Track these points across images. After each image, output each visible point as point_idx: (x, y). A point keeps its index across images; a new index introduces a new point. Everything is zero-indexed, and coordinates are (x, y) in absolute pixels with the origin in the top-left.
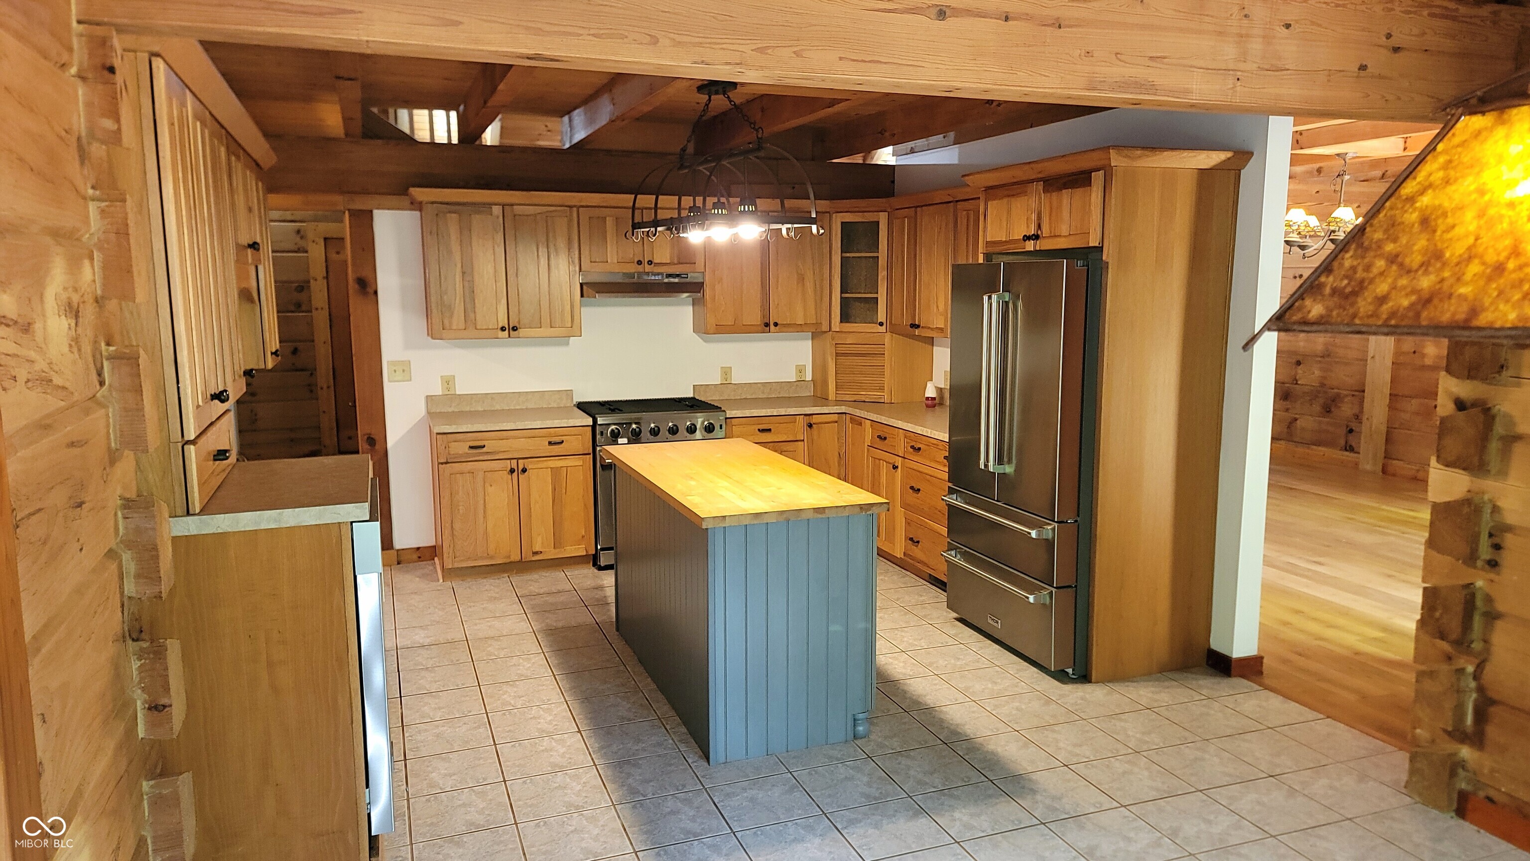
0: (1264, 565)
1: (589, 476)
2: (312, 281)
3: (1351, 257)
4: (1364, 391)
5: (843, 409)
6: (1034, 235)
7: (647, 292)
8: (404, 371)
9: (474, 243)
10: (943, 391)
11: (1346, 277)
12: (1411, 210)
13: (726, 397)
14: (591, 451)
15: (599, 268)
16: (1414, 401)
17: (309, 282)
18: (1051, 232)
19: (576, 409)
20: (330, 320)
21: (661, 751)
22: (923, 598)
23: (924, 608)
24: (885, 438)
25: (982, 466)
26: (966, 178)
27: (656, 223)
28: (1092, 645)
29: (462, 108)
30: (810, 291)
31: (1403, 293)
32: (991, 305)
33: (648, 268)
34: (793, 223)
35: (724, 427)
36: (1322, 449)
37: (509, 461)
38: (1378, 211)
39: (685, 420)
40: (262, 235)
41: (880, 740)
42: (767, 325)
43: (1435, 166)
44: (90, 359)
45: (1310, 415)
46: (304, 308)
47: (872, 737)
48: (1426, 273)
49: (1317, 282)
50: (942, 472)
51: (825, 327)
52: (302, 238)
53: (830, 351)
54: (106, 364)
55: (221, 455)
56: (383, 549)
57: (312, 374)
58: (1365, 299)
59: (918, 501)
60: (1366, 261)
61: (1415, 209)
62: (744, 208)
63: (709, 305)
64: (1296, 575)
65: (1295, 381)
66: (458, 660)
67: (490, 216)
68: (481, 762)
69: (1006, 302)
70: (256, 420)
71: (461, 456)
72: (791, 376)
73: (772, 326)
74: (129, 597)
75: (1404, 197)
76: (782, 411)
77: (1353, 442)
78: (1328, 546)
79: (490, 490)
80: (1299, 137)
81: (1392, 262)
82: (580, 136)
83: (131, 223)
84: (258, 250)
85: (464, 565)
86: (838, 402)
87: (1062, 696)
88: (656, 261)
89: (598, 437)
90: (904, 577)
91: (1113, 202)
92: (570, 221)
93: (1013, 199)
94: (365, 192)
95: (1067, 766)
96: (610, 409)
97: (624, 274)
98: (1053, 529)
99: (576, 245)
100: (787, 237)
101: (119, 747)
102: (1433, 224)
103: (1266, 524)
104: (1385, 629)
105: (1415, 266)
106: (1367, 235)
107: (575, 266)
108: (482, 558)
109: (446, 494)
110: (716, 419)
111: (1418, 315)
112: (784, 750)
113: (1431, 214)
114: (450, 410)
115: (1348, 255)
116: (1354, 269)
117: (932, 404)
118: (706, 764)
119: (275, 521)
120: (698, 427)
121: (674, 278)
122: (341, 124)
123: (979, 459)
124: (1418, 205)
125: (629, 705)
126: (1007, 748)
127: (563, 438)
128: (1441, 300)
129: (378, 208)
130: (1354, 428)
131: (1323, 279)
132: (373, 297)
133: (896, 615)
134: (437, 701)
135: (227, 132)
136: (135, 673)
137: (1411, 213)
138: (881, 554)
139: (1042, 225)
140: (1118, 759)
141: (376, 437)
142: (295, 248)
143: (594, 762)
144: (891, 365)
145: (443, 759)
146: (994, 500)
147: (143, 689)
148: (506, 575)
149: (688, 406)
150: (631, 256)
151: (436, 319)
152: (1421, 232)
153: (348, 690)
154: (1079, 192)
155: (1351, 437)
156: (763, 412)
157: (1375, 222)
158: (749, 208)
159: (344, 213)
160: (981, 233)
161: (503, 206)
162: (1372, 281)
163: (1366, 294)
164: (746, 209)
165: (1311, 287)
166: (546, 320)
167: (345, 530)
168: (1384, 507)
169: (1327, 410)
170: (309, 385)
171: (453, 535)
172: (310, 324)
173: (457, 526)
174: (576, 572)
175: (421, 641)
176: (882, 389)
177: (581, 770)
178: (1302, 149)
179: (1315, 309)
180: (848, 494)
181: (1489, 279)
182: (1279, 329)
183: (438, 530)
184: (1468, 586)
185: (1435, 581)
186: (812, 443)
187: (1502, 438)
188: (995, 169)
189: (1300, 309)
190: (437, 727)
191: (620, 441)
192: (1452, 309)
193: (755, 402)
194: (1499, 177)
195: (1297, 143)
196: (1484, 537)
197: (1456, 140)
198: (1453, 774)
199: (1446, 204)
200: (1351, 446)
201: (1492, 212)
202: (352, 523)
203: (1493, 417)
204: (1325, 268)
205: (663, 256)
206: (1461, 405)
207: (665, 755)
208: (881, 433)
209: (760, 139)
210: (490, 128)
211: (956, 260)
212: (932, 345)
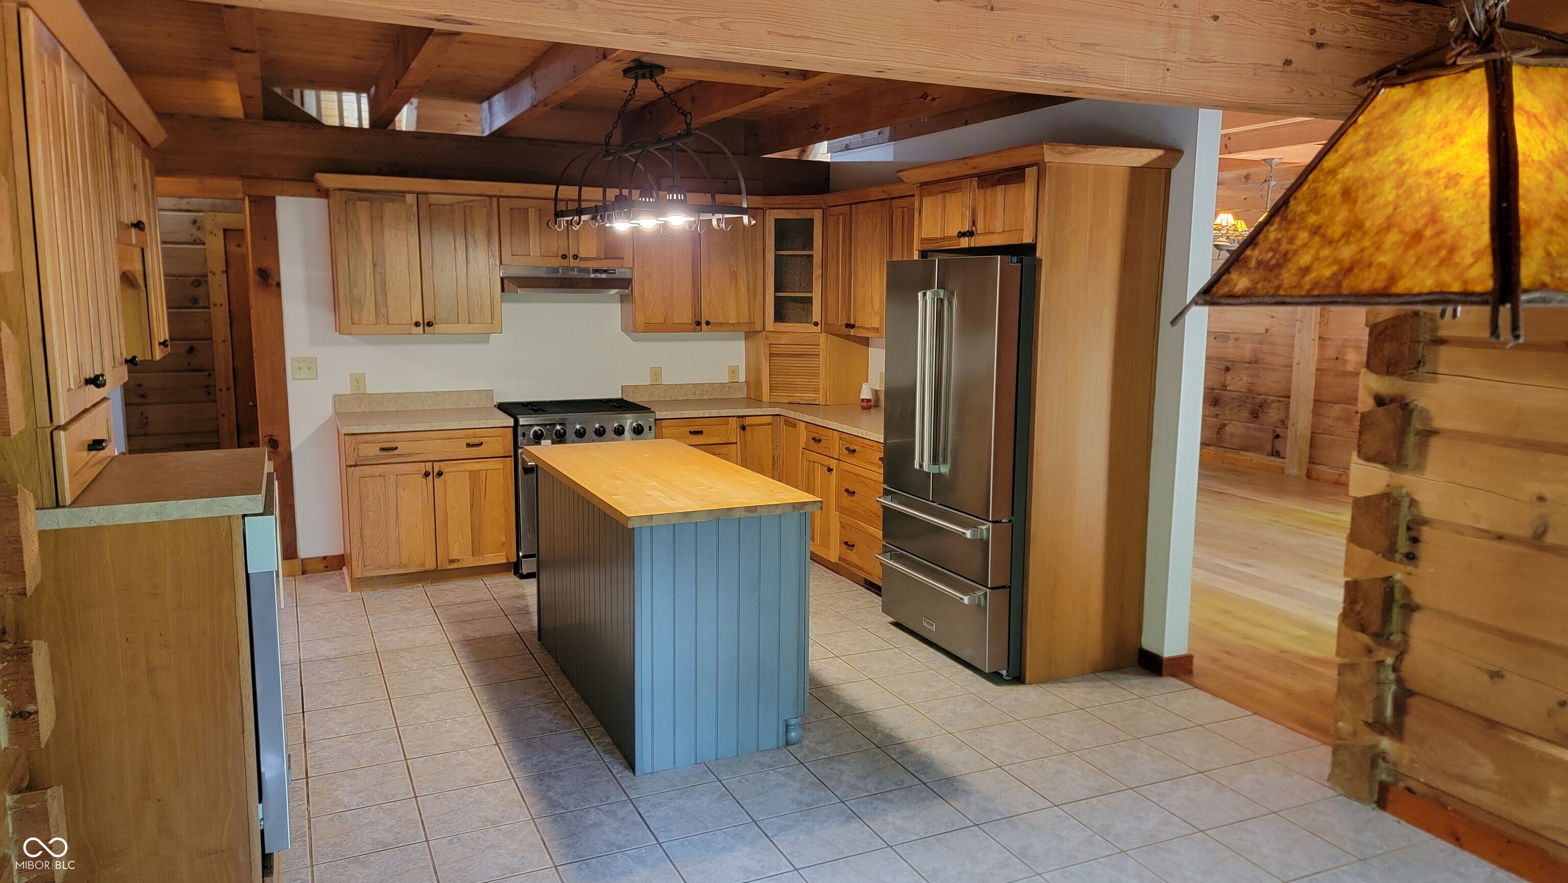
0: (1193, 567)
1: (510, 481)
2: (210, 276)
3: (1276, 230)
4: (1289, 397)
5: (777, 411)
6: (968, 231)
7: (572, 287)
8: (309, 368)
9: (386, 233)
10: (878, 393)
11: (1271, 249)
12: (1332, 182)
13: (656, 399)
14: (512, 453)
15: (519, 261)
16: (1337, 407)
17: (207, 276)
18: (985, 230)
19: (496, 410)
20: (230, 317)
21: (584, 763)
22: (858, 603)
23: (859, 612)
24: (820, 441)
25: (917, 466)
26: (901, 173)
27: (580, 212)
28: (1026, 646)
29: (373, 88)
30: (743, 289)
31: (1325, 263)
32: (926, 302)
33: (573, 263)
34: (724, 213)
35: (653, 428)
36: (1250, 454)
37: (423, 464)
38: (1302, 185)
39: (612, 421)
40: (149, 217)
41: (812, 746)
42: (698, 324)
43: (1356, 138)
45: (1239, 421)
46: (201, 304)
47: (806, 742)
48: (1347, 243)
49: (1243, 256)
50: (878, 474)
51: (758, 327)
52: (199, 228)
53: (763, 352)
55: (96, 445)
57: (209, 375)
58: (1289, 271)
59: (854, 504)
60: (1290, 233)
61: (1337, 181)
62: (673, 197)
63: (638, 302)
64: (1225, 576)
65: (1224, 387)
66: (366, 673)
67: (404, 205)
68: (391, 778)
69: (941, 299)
70: (147, 424)
71: (372, 458)
72: (723, 378)
73: (704, 325)
75: (1327, 170)
76: (714, 413)
77: (1278, 446)
78: (1256, 548)
79: (402, 493)
80: (1227, 142)
81: (1315, 233)
82: (500, 121)
84: (142, 229)
85: (375, 574)
86: (772, 404)
87: (996, 698)
88: (582, 255)
89: (520, 438)
90: (838, 582)
91: (1046, 198)
92: (490, 211)
93: (948, 195)
94: (266, 177)
95: (1000, 767)
96: (533, 410)
97: (547, 268)
98: (988, 529)
99: (497, 237)
100: (718, 228)
102: (1354, 195)
103: (1196, 527)
104: (1308, 627)
105: (1337, 236)
106: (1290, 208)
107: (495, 260)
108: (394, 566)
109: (355, 499)
110: (645, 420)
111: (1339, 285)
112: (714, 758)
113: (1352, 185)
114: (360, 410)
115: (1273, 228)
116: (1278, 241)
117: (868, 406)
118: (631, 775)
119: (157, 514)
120: (627, 428)
121: (601, 273)
122: (240, 104)
123: (914, 459)
124: (1339, 177)
125: (551, 716)
126: (941, 751)
127: (482, 440)
128: (1361, 269)
129: (281, 195)
130: (1280, 434)
131: (1248, 252)
132: (276, 289)
133: (830, 620)
134: (343, 715)
135: (108, 100)
137: (1333, 185)
138: (815, 558)
139: (976, 221)
140: (1051, 760)
141: (279, 439)
142: (191, 239)
143: (512, 775)
144: (826, 366)
145: (350, 776)
146: (930, 501)
148: (421, 584)
149: (616, 407)
150: (555, 250)
151: (344, 313)
152: (1343, 203)
153: (239, 697)
154: (1012, 189)
155: (1277, 442)
156: (694, 414)
157: (1299, 194)
158: (677, 197)
159: (244, 199)
160: (916, 230)
161: (417, 194)
162: (1295, 253)
163: (1290, 266)
164: (675, 198)
165: (1238, 260)
166: (463, 315)
167: (237, 525)
168: (1309, 510)
169: (1255, 416)
170: (207, 387)
171: (362, 543)
172: (208, 320)
173: (367, 532)
174: (496, 581)
175: (327, 654)
176: (816, 390)
177: (498, 784)
178: (1230, 153)
179: (1240, 282)
180: (781, 492)
181: (1408, 247)
182: (1206, 303)
183: (347, 536)
184: (1387, 579)
185: (1356, 575)
186: (745, 444)
187: (1419, 433)
188: (930, 165)
189: (1226, 283)
190: (343, 742)
191: (543, 442)
192: (1372, 277)
193: (687, 403)
194: (1417, 147)
195: (1226, 147)
196: (1402, 530)
197: (1377, 112)
198: (1374, 765)
199: (1367, 175)
200: (1277, 451)
201: (1410, 181)
202: (244, 516)
203: (1411, 412)
204: (1251, 241)
205: (588, 248)
206: (1380, 401)
207: (588, 767)
208: (815, 435)
209: (688, 125)
210: (405, 109)
211: (891, 256)
212: (868, 346)
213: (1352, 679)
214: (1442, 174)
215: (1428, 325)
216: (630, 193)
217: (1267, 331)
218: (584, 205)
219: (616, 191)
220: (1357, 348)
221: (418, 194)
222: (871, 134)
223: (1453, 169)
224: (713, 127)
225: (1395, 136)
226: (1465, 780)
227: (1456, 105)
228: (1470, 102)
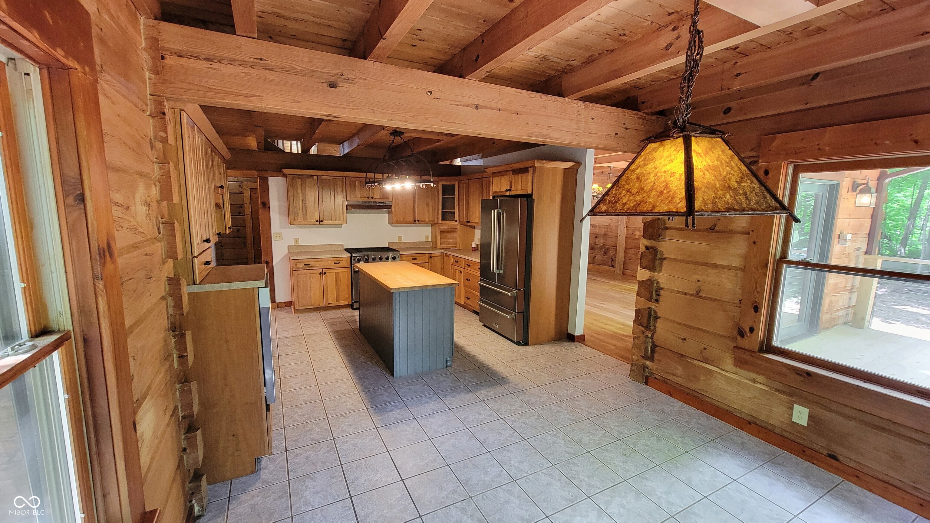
0: (585, 305)
1: (349, 276)
3: (615, 190)
4: (617, 247)
5: (442, 251)
6: (509, 189)
7: (371, 208)
8: (280, 236)
9: (307, 191)
10: (478, 245)
11: (613, 197)
12: (633, 174)
13: (400, 247)
14: (350, 266)
15: (353, 199)
16: (632, 250)
17: (244, 205)
18: (515, 189)
19: (344, 251)
20: (252, 218)
21: (376, 373)
22: (471, 318)
23: (472, 322)
24: (458, 262)
25: (492, 271)
26: (486, 169)
27: (374, 182)
28: (529, 332)
29: (302, 140)
30: (431, 209)
31: (631, 202)
32: (495, 214)
33: (371, 200)
34: (424, 182)
35: (399, 257)
36: (604, 266)
37: (319, 270)
38: (623, 175)
39: (385, 255)
40: (225, 184)
41: (455, 367)
42: (415, 221)
43: (641, 160)
44: (155, 223)
45: (600, 255)
46: (242, 214)
47: (453, 366)
48: (639, 195)
49: (604, 199)
50: (478, 273)
51: (436, 222)
52: (241, 188)
53: (438, 231)
54: (161, 225)
55: (207, 263)
56: (271, 302)
57: (245, 239)
58: (619, 204)
59: (469, 284)
60: (620, 191)
61: (635, 174)
62: (407, 177)
63: (394, 214)
64: (596, 308)
65: (595, 243)
66: (300, 342)
67: (313, 180)
68: (309, 378)
69: (500, 213)
71: (301, 268)
72: (424, 240)
73: (417, 221)
74: (171, 315)
75: (631, 170)
76: (421, 252)
79: (312, 280)
80: (595, 160)
81: (628, 192)
82: (346, 151)
83: (171, 173)
84: (223, 188)
85: (302, 308)
86: (441, 249)
87: (518, 350)
88: (374, 197)
89: (353, 261)
90: (464, 311)
91: (536, 178)
92: (343, 182)
93: (502, 177)
94: (265, 170)
95: (520, 374)
96: (357, 251)
97: (363, 202)
98: (516, 293)
99: (345, 191)
100: (423, 188)
101: (166, 371)
102: (641, 179)
104: (623, 325)
105: (635, 193)
106: (619, 183)
107: (344, 199)
108: (309, 305)
109: (295, 282)
110: (396, 255)
111: (636, 209)
112: (421, 372)
113: (640, 175)
114: (297, 251)
116: (616, 194)
117: (475, 250)
118: (393, 378)
119: (228, 287)
120: (390, 257)
121: (381, 203)
122: (257, 145)
123: (491, 267)
124: (635, 172)
125: (364, 357)
127: (340, 261)
128: (643, 204)
129: (270, 176)
130: (614, 259)
131: (606, 198)
132: (268, 209)
133: (461, 324)
134: (292, 357)
135: (211, 144)
136: (173, 343)
138: (456, 303)
139: (512, 186)
140: (537, 371)
141: (269, 261)
142: (238, 192)
143: (351, 378)
144: (460, 236)
145: (295, 378)
146: (496, 283)
147: (176, 350)
148: (318, 312)
149: (386, 250)
150: (366, 195)
151: (292, 217)
152: (637, 181)
154: (524, 175)
155: (612, 262)
156: (414, 252)
157: (622, 178)
158: (409, 177)
159: (257, 178)
160: (491, 189)
162: (621, 198)
163: (620, 202)
165: (602, 200)
166: (333, 218)
167: (256, 291)
168: (623, 285)
169: (605, 253)
170: (244, 243)
171: (298, 297)
172: (244, 220)
173: (300, 294)
174: (345, 311)
175: (286, 336)
176: (456, 244)
177: (346, 381)
178: (597, 164)
179: (603, 208)
180: (444, 280)
181: (658, 197)
182: (592, 215)
183: (293, 295)
184: (649, 308)
185: (639, 307)
186: (431, 263)
187: (659, 259)
188: (496, 166)
189: (598, 208)
190: (292, 366)
191: (361, 262)
192: (647, 206)
193: (411, 249)
194: (661, 163)
195: (595, 162)
196: (654, 291)
197: (647, 151)
198: (644, 370)
199: (645, 172)
200: (613, 265)
201: (659, 174)
202: (258, 288)
203: (657, 252)
204: (607, 193)
205: (377, 195)
206: (647, 248)
207: (378, 375)
208: (456, 260)
209: (412, 152)
210: (313, 147)
211: (482, 198)
212: (474, 229)
213: (637, 341)
214: (669, 172)
215: (663, 223)
216: (392, 176)
217: (609, 224)
218: (376, 180)
219: (387, 175)
220: (639, 230)
221: (318, 176)
222: (475, 156)
223: (673, 171)
224: (421, 153)
225: (653, 159)
226: (673, 374)
227: (673, 149)
228: (678, 149)
